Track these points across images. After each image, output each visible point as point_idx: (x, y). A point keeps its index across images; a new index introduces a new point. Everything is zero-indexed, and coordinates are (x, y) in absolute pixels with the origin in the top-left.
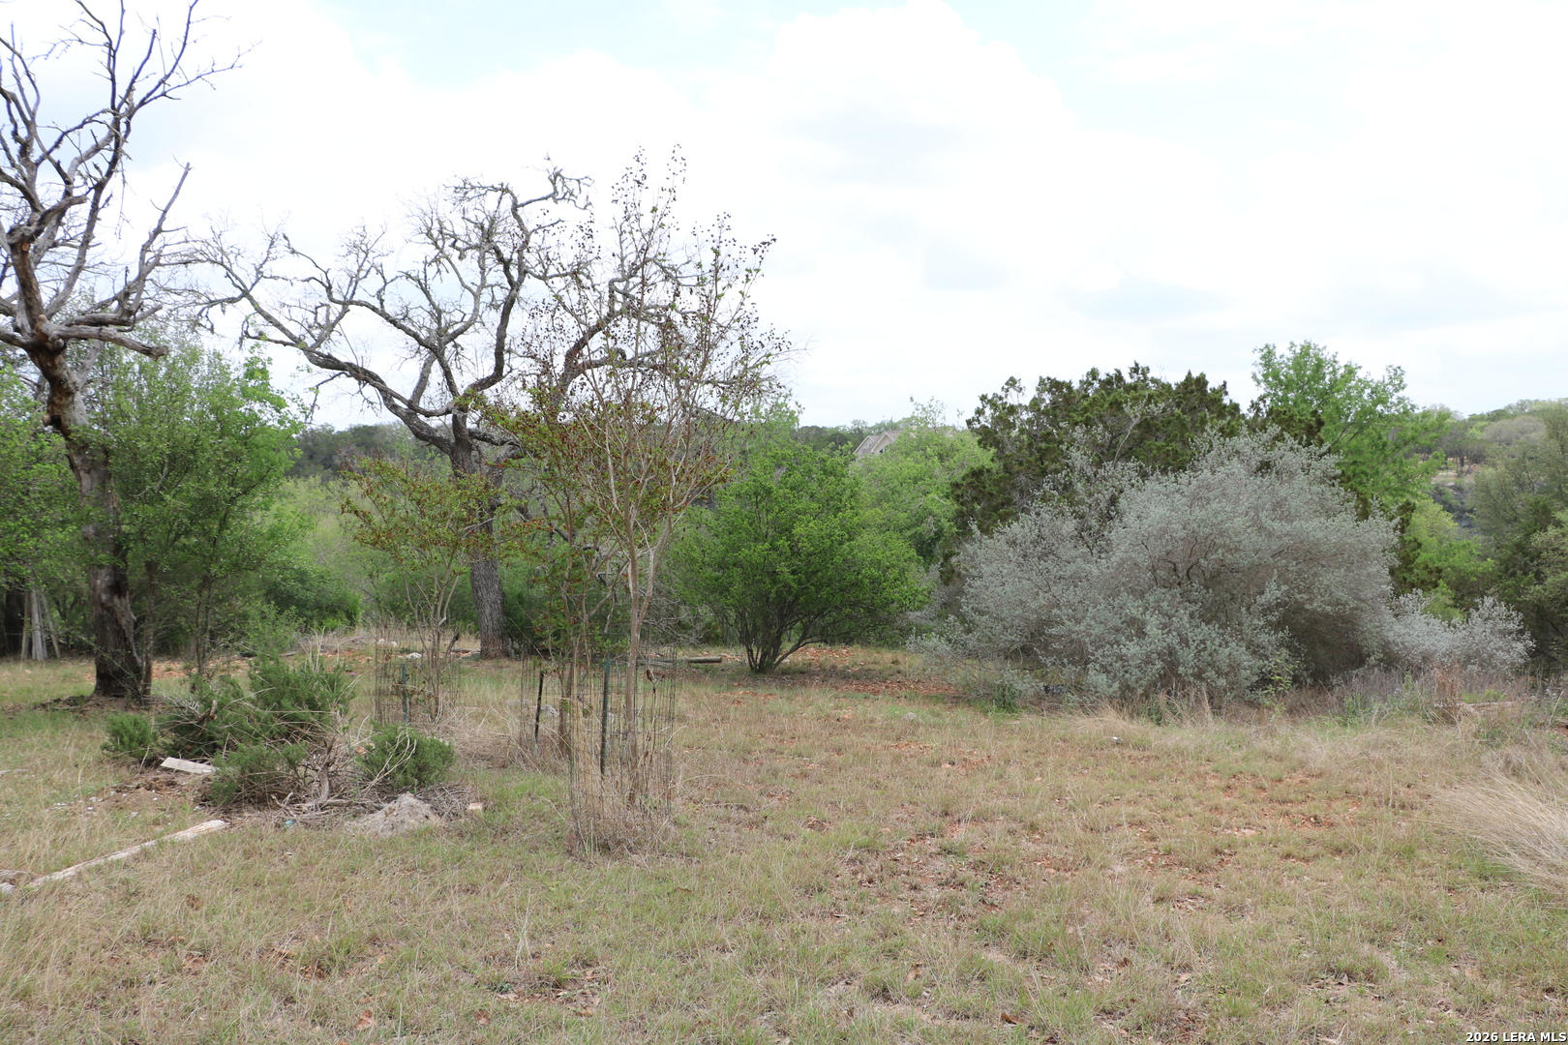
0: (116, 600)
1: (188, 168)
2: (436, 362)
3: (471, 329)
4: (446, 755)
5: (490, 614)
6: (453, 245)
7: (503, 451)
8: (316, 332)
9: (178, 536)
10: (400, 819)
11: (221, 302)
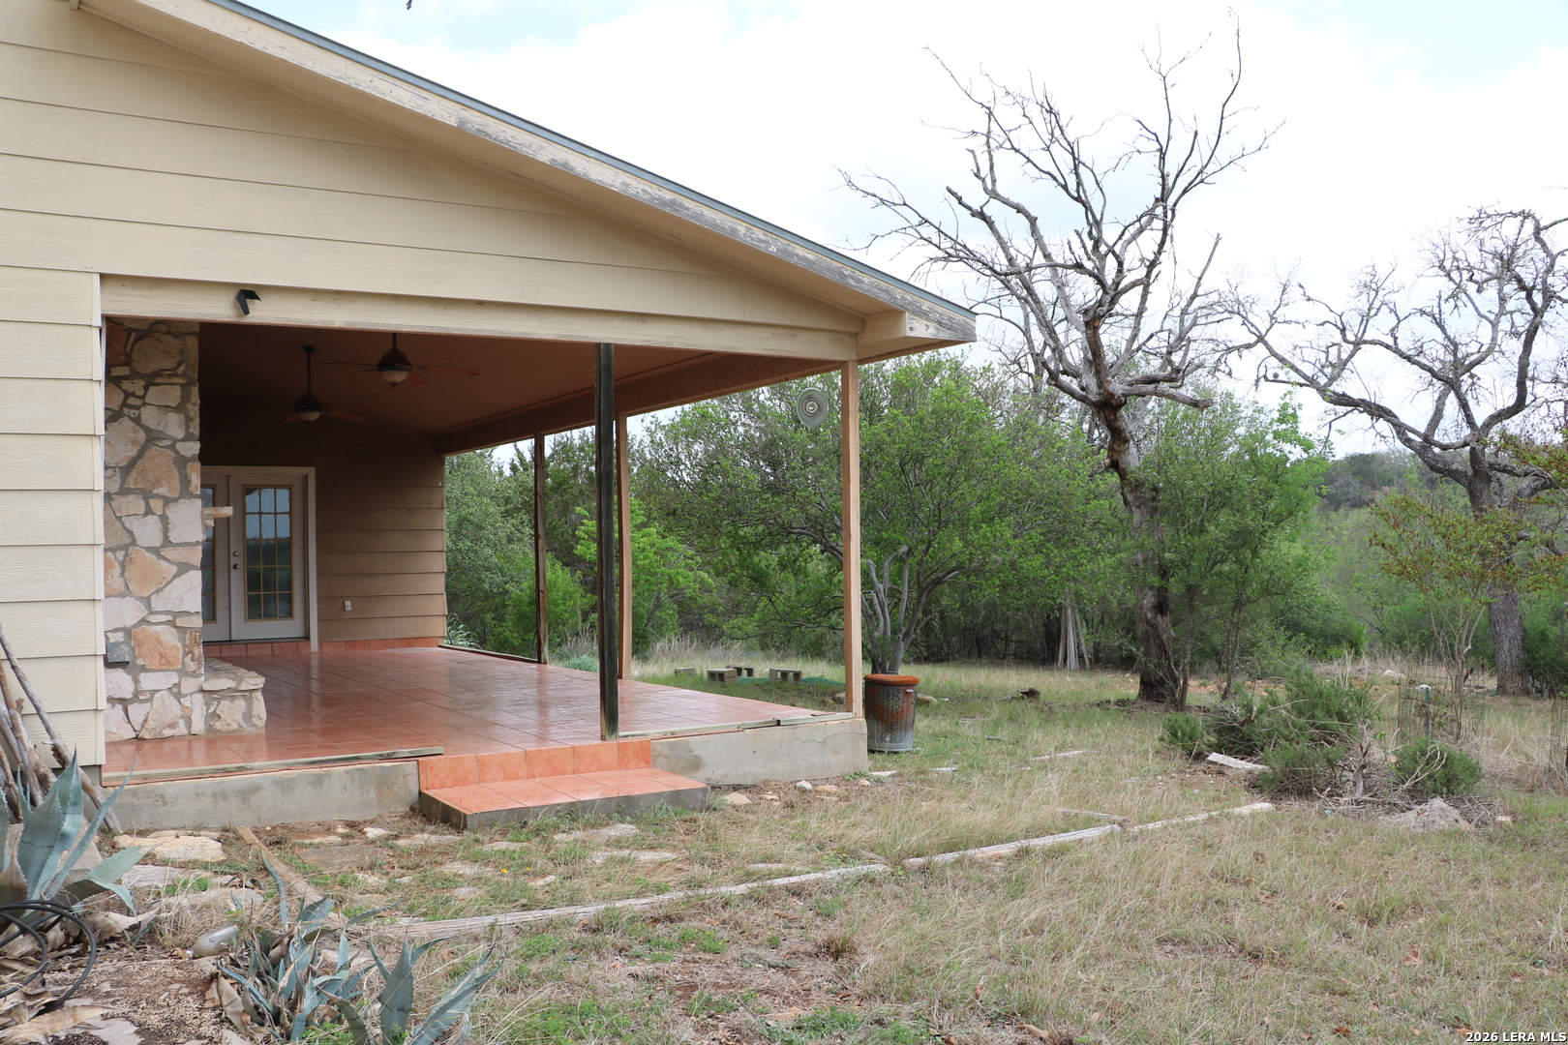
0: (1159, 618)
1: (1218, 238)
2: (1452, 394)
3: (1489, 358)
4: (1474, 772)
5: (1509, 651)
6: (1471, 279)
7: (1525, 483)
8: (1328, 371)
9: (1215, 563)
10: (1431, 819)
11: (1238, 348)
